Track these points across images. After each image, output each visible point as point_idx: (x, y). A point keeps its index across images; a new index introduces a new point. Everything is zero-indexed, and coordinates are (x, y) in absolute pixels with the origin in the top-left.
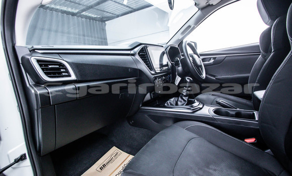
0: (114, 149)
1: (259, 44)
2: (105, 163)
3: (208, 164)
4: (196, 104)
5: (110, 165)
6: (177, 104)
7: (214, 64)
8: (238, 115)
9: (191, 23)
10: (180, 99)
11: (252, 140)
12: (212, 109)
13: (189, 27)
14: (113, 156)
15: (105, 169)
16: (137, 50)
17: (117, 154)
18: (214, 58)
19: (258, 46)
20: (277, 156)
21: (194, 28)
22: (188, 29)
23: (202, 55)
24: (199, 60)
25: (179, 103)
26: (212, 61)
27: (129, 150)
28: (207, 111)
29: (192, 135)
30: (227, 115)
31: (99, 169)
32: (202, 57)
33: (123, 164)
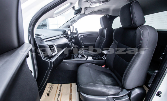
1: (98, 32)
2: (48, 92)
5: (51, 92)
7: (83, 38)
11: (104, 66)
12: (91, 58)
13: (75, 20)
14: (50, 88)
15: (50, 95)
17: (51, 86)
19: (98, 33)
20: (110, 69)
21: (77, 21)
25: (79, 57)
26: (82, 36)
27: (57, 82)
31: (46, 96)
33: (58, 89)
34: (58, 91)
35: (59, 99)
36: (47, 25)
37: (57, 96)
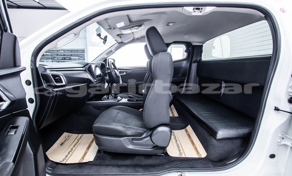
0: (65, 134)
2: (62, 142)
3: (126, 118)
4: (119, 98)
5: (67, 142)
6: (108, 98)
7: (126, 75)
8: (137, 101)
9: (113, 49)
10: (110, 96)
12: (126, 99)
13: (112, 51)
14: (66, 137)
15: (64, 145)
16: (87, 67)
17: (69, 136)
18: (126, 72)
21: (114, 52)
22: (110, 52)
23: (119, 69)
24: (118, 73)
25: (110, 98)
26: (125, 73)
28: (125, 100)
29: (118, 111)
30: (133, 101)
31: (59, 146)
32: (119, 71)
33: (77, 139)
34: (76, 141)
35: (74, 148)
36: (85, 58)
37: (73, 146)
